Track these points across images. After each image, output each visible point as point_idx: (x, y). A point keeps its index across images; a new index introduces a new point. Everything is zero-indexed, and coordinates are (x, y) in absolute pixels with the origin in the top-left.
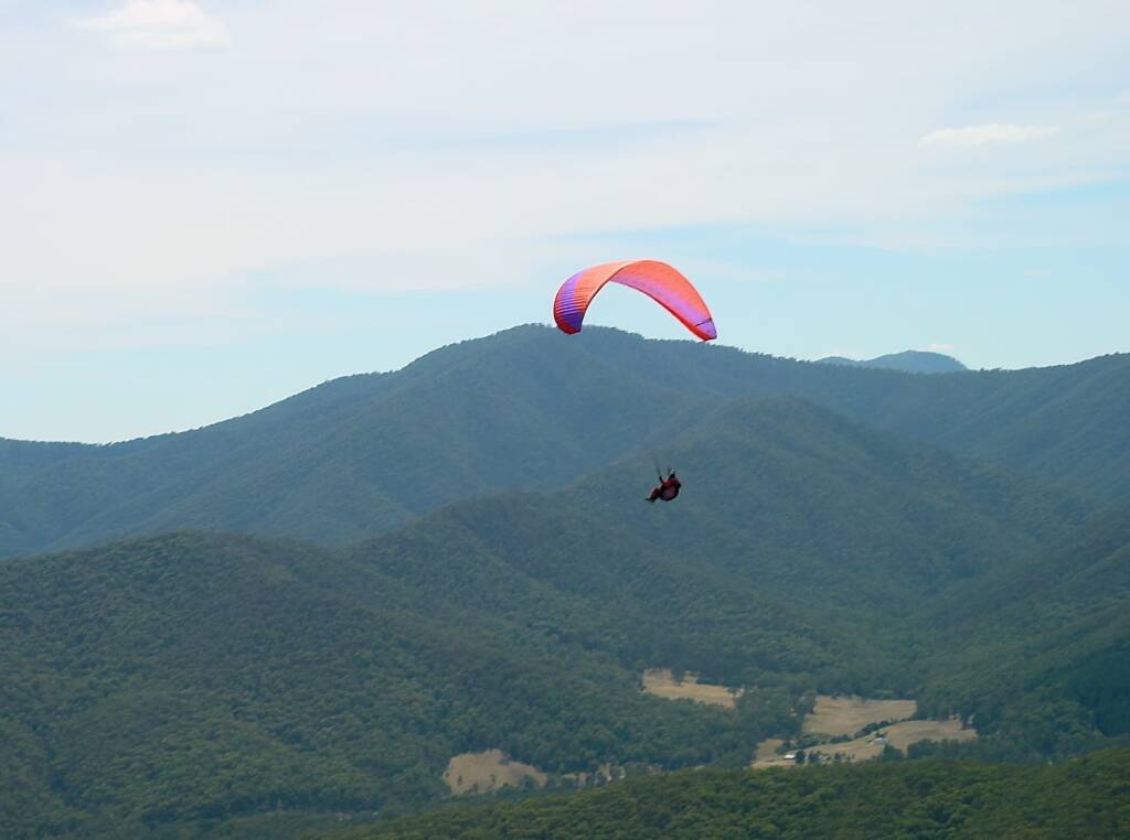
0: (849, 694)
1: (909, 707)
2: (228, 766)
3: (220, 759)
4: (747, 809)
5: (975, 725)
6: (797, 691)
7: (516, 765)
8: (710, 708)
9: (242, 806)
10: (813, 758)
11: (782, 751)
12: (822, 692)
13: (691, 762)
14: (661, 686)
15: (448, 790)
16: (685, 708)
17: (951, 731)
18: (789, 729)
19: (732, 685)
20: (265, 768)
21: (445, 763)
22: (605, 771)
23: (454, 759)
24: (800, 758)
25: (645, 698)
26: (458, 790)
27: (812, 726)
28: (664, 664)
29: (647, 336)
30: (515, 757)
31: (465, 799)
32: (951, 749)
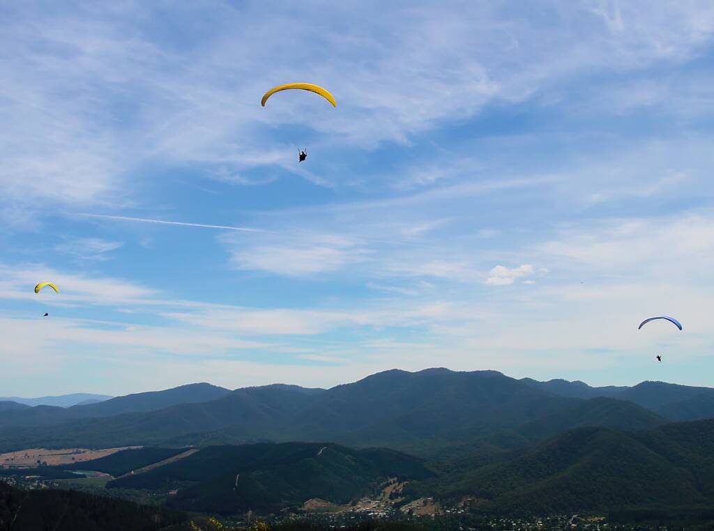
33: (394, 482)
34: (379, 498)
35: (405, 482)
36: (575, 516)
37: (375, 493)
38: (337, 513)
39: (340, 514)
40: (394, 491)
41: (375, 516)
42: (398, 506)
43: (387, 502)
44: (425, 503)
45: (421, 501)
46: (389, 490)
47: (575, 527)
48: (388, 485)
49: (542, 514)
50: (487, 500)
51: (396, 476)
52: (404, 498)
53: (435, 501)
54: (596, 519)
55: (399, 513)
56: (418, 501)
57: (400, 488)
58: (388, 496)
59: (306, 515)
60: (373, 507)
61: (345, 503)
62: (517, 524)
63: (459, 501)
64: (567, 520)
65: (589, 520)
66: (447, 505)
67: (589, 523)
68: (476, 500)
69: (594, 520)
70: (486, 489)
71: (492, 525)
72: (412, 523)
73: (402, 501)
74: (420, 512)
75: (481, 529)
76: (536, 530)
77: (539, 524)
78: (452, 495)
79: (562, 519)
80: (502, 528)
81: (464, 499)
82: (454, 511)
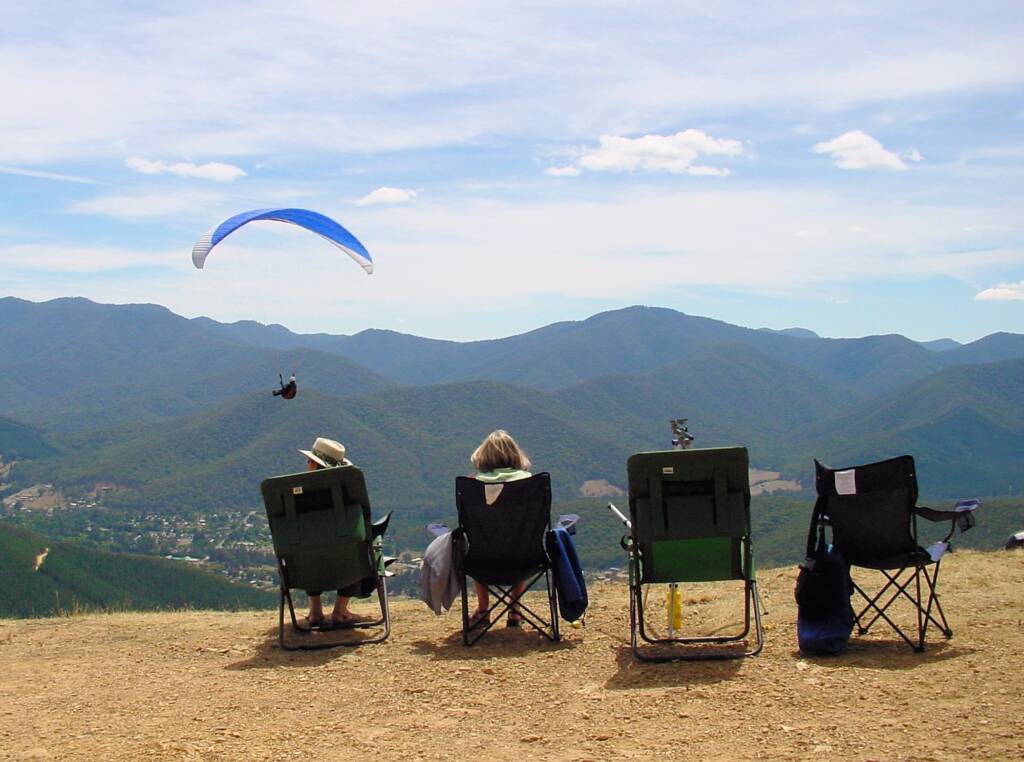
1: (777, 475)
5: (802, 483)
7: (610, 486)
15: (581, 493)
17: (793, 486)
21: (581, 483)
23: (586, 482)
26: (586, 495)
29: (687, 313)
30: (611, 483)
31: (589, 499)
32: (790, 493)
35: (14, 463)
36: (253, 513)
44: (41, 492)
45: (34, 490)
47: (250, 528)
49: (204, 507)
50: (130, 490)
51: (1, 454)
52: (10, 485)
53: (55, 489)
55: (2, 507)
56: (32, 489)
57: (6, 470)
62: (170, 523)
63: (91, 490)
64: (241, 519)
66: (73, 496)
68: (114, 490)
70: (130, 473)
71: (134, 523)
72: (18, 521)
73: (7, 489)
74: (32, 505)
75: (119, 529)
76: (195, 531)
77: (202, 522)
78: (81, 481)
79: (234, 517)
80: (148, 529)
81: (97, 487)
82: (81, 504)
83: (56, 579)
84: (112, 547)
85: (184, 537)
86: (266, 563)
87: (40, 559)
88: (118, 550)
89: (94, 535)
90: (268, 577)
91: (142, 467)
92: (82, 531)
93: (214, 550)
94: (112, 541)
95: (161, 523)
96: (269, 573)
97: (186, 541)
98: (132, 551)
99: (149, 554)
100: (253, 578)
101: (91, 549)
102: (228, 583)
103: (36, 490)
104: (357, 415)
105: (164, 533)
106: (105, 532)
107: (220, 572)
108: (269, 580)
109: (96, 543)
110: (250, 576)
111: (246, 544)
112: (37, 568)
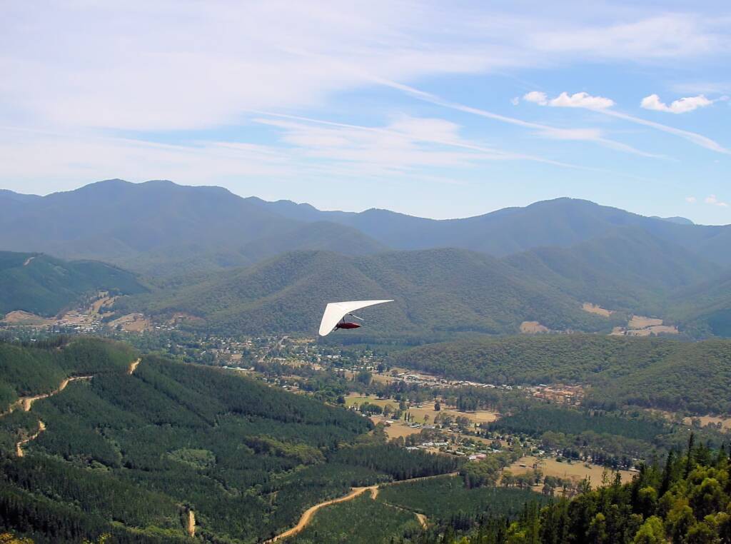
0: (643, 316)
1: (661, 322)
2: (458, 317)
3: (456, 314)
4: (603, 346)
5: (678, 329)
6: (627, 314)
7: (541, 326)
8: (602, 316)
9: (460, 329)
10: (629, 333)
11: (620, 331)
12: (635, 315)
13: (594, 331)
14: (588, 308)
15: (520, 331)
16: (594, 315)
17: (672, 330)
18: (624, 324)
19: (609, 310)
20: (468, 319)
21: (520, 323)
22: (568, 331)
23: (524, 322)
24: (625, 333)
25: (583, 311)
26: (524, 332)
27: (631, 324)
28: (590, 302)
29: (600, 204)
30: (541, 324)
31: (526, 334)
32: (670, 335)
33: (105, 296)
34: (87, 312)
35: (117, 297)
36: (285, 337)
37: (84, 306)
38: (41, 326)
39: (44, 327)
40: (104, 305)
41: (82, 331)
42: (106, 320)
43: (95, 317)
44: (135, 318)
45: (131, 317)
46: (98, 304)
47: (283, 348)
48: (98, 299)
49: (252, 333)
50: (198, 318)
51: (108, 290)
52: (113, 313)
53: (146, 316)
54: (306, 341)
55: (107, 329)
56: (129, 316)
57: (111, 302)
58: (97, 310)
59: (7, 327)
60: (81, 322)
61: (51, 316)
62: (227, 343)
63: (170, 317)
64: (277, 342)
65: (299, 342)
66: (158, 321)
67: (299, 344)
68: (187, 318)
69: (303, 342)
70: (199, 306)
71: (201, 343)
72: (119, 338)
73: (112, 316)
74: (128, 328)
75: (190, 346)
76: (244, 349)
77: (249, 344)
78: (164, 311)
79: (272, 340)
80: (211, 347)
81: (175, 316)
82: (164, 327)
83: (144, 381)
84: (185, 360)
85: (237, 353)
86: (293, 374)
87: (134, 366)
88: (189, 361)
89: (172, 350)
90: (295, 384)
91: (207, 302)
92: (163, 346)
93: (257, 363)
94: (185, 355)
95: (220, 343)
96: (296, 381)
97: (237, 356)
98: (200, 362)
99: (211, 365)
100: (285, 384)
101: (171, 360)
102: (267, 387)
103: (132, 317)
104: (362, 270)
105: (222, 350)
106: (181, 348)
107: (261, 379)
108: (296, 386)
109: (174, 356)
110: (283, 382)
111: (280, 359)
112: (131, 373)
